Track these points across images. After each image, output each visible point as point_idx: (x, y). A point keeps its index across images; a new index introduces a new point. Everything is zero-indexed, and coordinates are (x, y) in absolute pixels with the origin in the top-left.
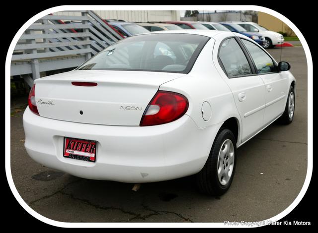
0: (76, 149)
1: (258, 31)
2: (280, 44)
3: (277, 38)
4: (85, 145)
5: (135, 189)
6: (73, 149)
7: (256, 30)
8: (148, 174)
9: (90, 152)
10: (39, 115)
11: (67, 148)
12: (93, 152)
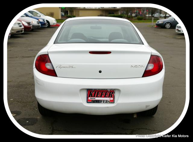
0: (97, 97)
1: (40, 16)
2: (55, 24)
3: (52, 21)
4: (104, 93)
5: (135, 116)
6: (94, 97)
7: (38, 15)
8: (149, 106)
9: (109, 97)
10: (57, 77)
11: (89, 96)
12: (111, 97)
